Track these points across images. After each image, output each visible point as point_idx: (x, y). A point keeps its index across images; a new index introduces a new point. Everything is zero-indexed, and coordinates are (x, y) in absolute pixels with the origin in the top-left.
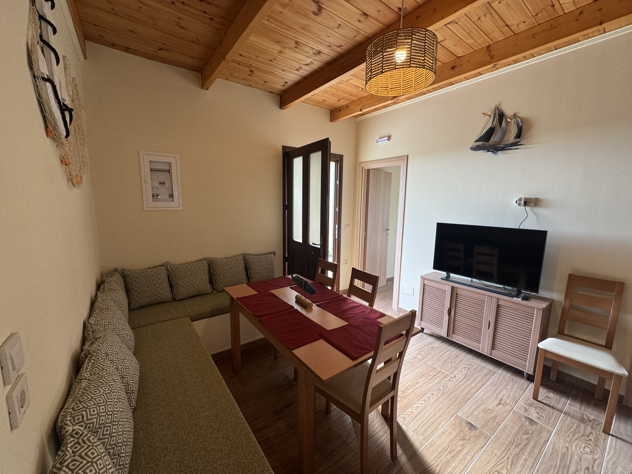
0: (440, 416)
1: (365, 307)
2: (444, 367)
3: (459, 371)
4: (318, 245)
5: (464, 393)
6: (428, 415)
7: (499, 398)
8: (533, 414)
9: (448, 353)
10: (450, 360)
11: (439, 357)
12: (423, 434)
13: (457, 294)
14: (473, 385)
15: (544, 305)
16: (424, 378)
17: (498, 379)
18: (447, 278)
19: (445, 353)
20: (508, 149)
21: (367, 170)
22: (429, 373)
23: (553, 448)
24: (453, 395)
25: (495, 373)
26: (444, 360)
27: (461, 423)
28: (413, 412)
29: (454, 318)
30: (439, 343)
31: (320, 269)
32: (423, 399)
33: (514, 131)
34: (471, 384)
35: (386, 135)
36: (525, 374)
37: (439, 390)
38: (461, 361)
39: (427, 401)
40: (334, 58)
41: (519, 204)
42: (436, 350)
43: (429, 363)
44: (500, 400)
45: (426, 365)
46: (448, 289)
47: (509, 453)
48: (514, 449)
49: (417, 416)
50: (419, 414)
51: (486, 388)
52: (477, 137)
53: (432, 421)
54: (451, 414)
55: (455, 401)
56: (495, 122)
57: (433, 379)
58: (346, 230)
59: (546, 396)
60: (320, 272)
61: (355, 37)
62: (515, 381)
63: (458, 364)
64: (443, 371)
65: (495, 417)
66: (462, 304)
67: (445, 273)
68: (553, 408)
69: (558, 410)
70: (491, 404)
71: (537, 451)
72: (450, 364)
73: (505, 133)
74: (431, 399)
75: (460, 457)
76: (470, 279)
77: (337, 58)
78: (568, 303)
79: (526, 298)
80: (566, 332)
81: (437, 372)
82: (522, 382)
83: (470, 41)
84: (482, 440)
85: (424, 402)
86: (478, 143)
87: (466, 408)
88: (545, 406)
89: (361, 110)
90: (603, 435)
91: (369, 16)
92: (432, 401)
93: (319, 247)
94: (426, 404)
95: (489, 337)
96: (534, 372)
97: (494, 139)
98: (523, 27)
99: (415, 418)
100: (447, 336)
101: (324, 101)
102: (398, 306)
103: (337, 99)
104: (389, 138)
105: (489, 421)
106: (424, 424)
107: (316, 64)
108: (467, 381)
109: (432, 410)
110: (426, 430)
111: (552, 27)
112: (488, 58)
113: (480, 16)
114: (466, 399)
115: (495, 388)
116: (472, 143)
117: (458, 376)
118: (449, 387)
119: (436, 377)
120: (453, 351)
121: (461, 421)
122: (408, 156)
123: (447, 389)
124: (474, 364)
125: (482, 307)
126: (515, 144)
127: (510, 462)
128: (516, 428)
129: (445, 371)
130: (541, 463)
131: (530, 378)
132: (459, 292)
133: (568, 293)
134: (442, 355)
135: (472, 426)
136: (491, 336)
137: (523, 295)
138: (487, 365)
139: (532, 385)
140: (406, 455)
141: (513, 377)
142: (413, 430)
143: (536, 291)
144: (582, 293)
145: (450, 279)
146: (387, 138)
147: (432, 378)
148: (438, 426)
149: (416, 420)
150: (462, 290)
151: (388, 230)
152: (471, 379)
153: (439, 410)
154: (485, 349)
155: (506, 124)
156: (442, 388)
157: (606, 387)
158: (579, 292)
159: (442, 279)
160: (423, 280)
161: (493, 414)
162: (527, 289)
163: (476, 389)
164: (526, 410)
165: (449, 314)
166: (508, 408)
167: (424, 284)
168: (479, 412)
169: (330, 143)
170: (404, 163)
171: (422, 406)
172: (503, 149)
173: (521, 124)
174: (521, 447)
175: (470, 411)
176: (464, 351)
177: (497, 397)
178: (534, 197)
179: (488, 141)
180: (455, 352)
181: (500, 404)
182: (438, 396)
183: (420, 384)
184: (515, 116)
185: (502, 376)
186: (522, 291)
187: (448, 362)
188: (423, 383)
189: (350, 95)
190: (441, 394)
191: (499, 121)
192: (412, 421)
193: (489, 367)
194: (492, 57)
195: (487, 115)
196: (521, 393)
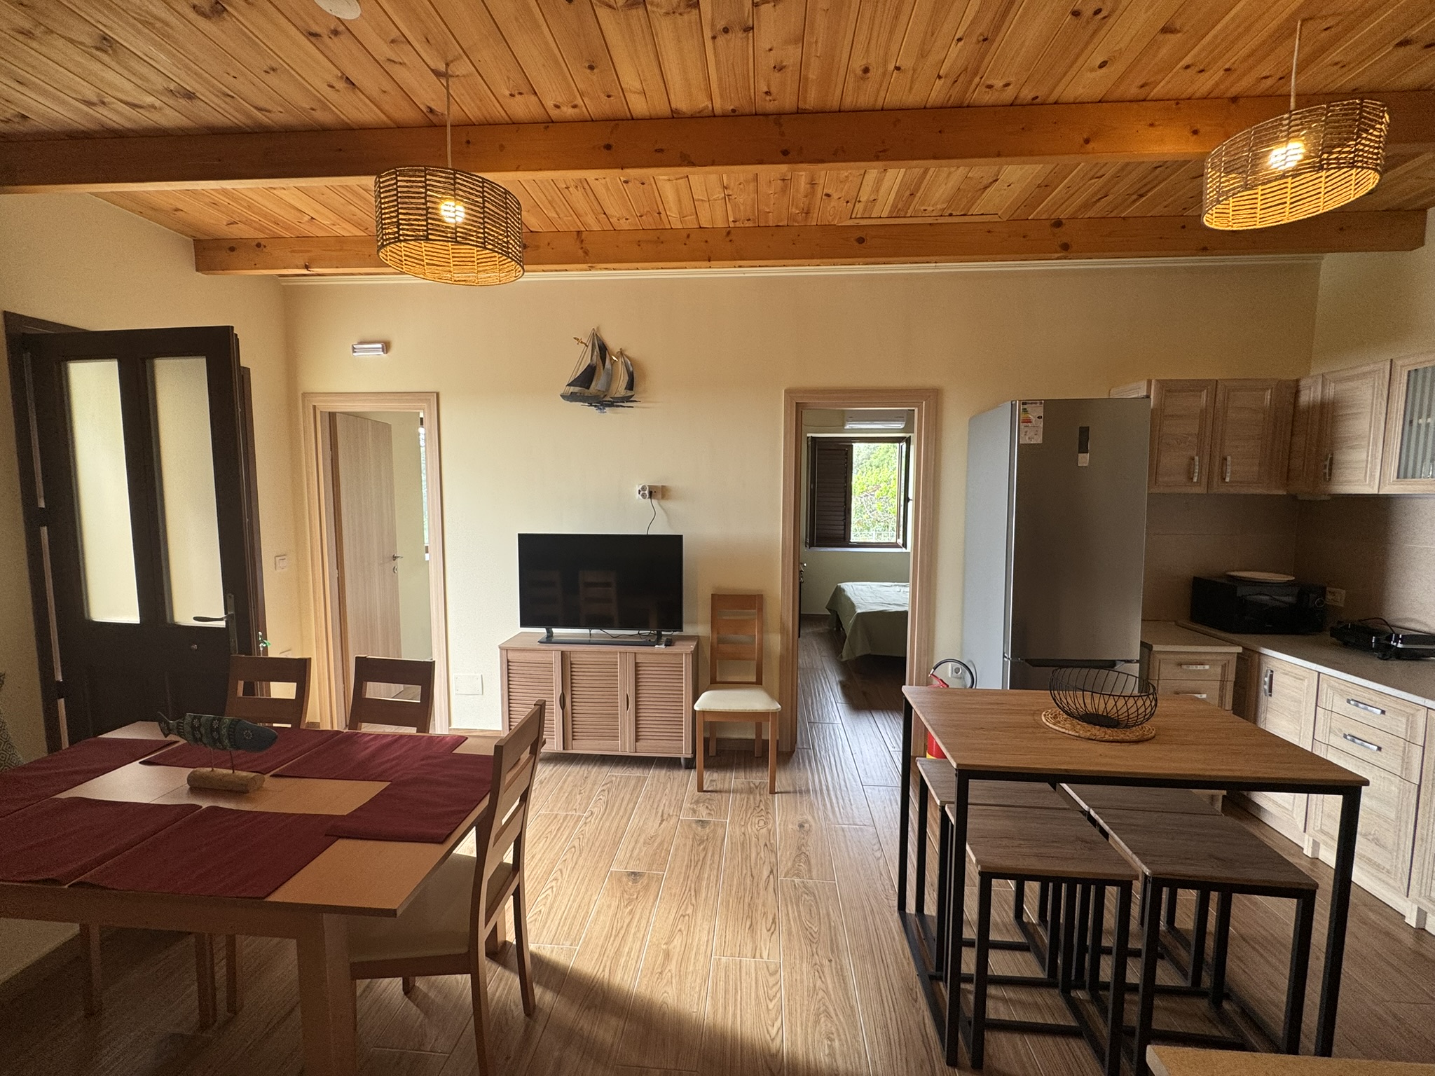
0: (587, 890)
1: (411, 737)
2: (569, 808)
3: (596, 802)
4: (221, 619)
5: (613, 831)
6: (567, 900)
7: (660, 814)
8: (703, 814)
9: (570, 779)
10: (576, 790)
11: (558, 794)
12: (567, 938)
13: (571, 664)
14: (621, 813)
15: (691, 646)
16: (542, 843)
17: (652, 785)
18: (549, 639)
19: (564, 782)
20: (618, 406)
21: (327, 415)
22: (549, 830)
23: (732, 843)
24: (597, 844)
25: (645, 778)
26: (566, 794)
27: (620, 880)
28: (540, 911)
29: (572, 710)
30: (551, 768)
31: (241, 684)
32: (551, 878)
33: (622, 380)
34: (618, 813)
35: (378, 338)
36: (682, 761)
37: (573, 849)
38: (594, 783)
39: (560, 878)
40: (239, 127)
41: (644, 496)
42: (548, 781)
43: (543, 812)
44: (662, 816)
45: (539, 818)
46: (555, 658)
47: (689, 882)
48: (693, 872)
49: (549, 913)
50: (551, 907)
51: (639, 808)
52: (569, 379)
53: (575, 906)
54: (602, 875)
55: (602, 852)
56: (594, 357)
57: (559, 835)
58: (278, 571)
59: (711, 781)
60: (240, 692)
61: (313, 109)
62: (672, 777)
63: (591, 790)
64: (570, 813)
65: (662, 843)
66: (583, 681)
67: (543, 630)
68: (720, 792)
69: (726, 792)
70: (653, 826)
71: (717, 857)
72: (578, 796)
73: (611, 378)
74: (564, 873)
75: (633, 931)
76: (586, 631)
77: (249, 130)
78: (715, 636)
79: (669, 643)
80: (718, 680)
81: (561, 821)
82: (680, 774)
83: (552, 214)
84: (654, 886)
85: (554, 883)
86: (572, 389)
87: (620, 855)
88: (713, 794)
89: (307, 267)
90: (770, 796)
91: (358, 89)
92: (566, 873)
93: (222, 624)
94: (559, 884)
95: (630, 724)
96: (694, 752)
97: (597, 385)
98: (624, 225)
99: (547, 919)
100: (564, 749)
101: (177, 210)
102: (450, 725)
103: (225, 219)
104: (386, 347)
105: (655, 854)
106: (566, 919)
107: (170, 116)
108: (612, 810)
109: (572, 887)
110: (570, 929)
111: (659, 241)
112: (580, 252)
113: (569, 185)
114: (617, 840)
115: (650, 802)
116: (563, 388)
117: (596, 810)
118: (587, 835)
119: (562, 829)
120: (578, 773)
121: (618, 877)
122: (438, 394)
123: (586, 841)
124: (614, 779)
125: (613, 674)
126: (627, 399)
127: (693, 893)
128: (689, 843)
129: (574, 812)
130: (725, 870)
131: (690, 764)
132: (575, 658)
133: (715, 623)
134: (562, 787)
135: (635, 875)
136: (633, 719)
137: (664, 639)
138: (633, 772)
139: (693, 774)
140: (551, 989)
141: (668, 773)
142: (549, 941)
143: (680, 628)
144: (728, 618)
145: (554, 639)
146: (380, 346)
147: (555, 836)
148: (589, 908)
149: (549, 921)
150: (582, 655)
151: (395, 558)
152: (617, 805)
153: (583, 879)
154: (624, 746)
155: (612, 365)
156: (576, 843)
157: (764, 737)
158: (725, 618)
159: (540, 642)
160: (504, 652)
161: (658, 840)
162: (668, 628)
163: (627, 815)
164: (694, 811)
165: (563, 705)
166: (674, 820)
167: (508, 662)
168: (640, 849)
169: (237, 340)
170: (429, 407)
171: (552, 891)
172: (611, 404)
173: (631, 369)
174: (700, 863)
175: (628, 855)
176: (595, 765)
177: (657, 812)
178: (660, 484)
179: (588, 388)
180: (581, 773)
181: (662, 821)
182: (575, 860)
183: (538, 857)
184: (621, 353)
185: (656, 779)
186: (663, 633)
187: (575, 795)
188: (543, 851)
189: (272, 222)
190: (578, 853)
191: (601, 357)
192: (544, 926)
193: (636, 773)
194: (586, 253)
195: (582, 342)
196: (683, 790)
